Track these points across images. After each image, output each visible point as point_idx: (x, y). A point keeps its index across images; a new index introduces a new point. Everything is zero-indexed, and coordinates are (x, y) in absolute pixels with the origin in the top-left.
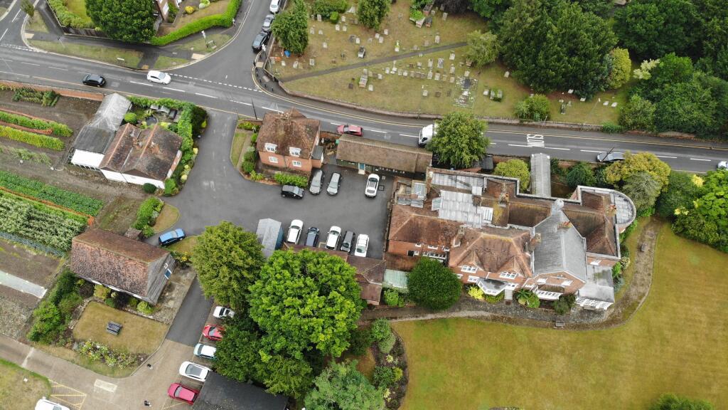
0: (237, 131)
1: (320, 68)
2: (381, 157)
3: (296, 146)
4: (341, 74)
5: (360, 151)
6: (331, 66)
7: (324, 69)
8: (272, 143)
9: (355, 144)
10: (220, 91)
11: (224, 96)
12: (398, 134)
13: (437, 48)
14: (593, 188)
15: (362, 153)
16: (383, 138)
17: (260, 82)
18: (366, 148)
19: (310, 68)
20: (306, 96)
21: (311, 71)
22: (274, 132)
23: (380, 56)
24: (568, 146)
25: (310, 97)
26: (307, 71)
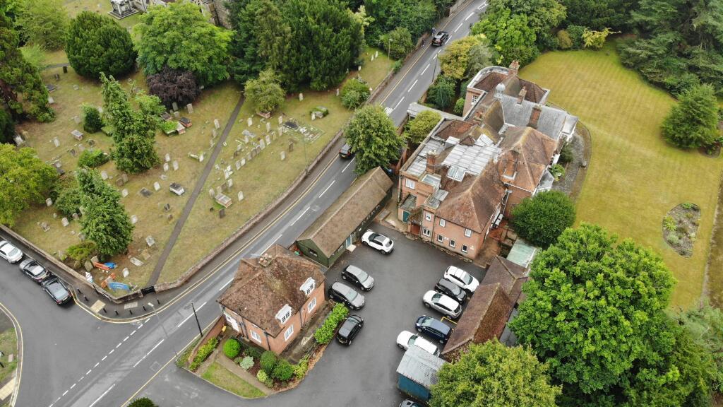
0: (198, 374)
1: (164, 238)
2: (355, 211)
3: (303, 279)
4: (191, 220)
5: (337, 226)
6: (171, 226)
7: (169, 234)
8: (280, 308)
9: (326, 225)
10: (104, 376)
11: (118, 374)
12: (318, 199)
13: (226, 130)
14: (473, 81)
15: (340, 226)
16: (314, 213)
17: (131, 313)
18: (337, 218)
19: (154, 248)
20: (199, 267)
21: (161, 249)
22: (270, 294)
23: (195, 176)
24: (400, 97)
25: (205, 262)
26: (159, 253)
